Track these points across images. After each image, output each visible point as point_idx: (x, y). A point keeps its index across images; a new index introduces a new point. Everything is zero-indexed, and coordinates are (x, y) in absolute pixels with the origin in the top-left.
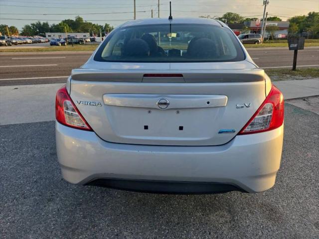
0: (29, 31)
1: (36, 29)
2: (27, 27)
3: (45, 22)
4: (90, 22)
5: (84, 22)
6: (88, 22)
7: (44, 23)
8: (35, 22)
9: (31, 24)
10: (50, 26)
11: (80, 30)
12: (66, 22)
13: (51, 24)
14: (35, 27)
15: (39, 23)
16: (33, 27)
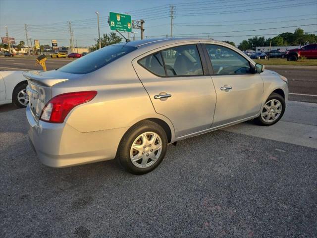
0: (244, 46)
1: (251, 44)
2: (245, 42)
3: (262, 37)
4: (313, 33)
5: (304, 34)
6: (309, 34)
7: (260, 38)
8: (252, 38)
9: (249, 40)
10: (265, 41)
11: (296, 43)
12: (283, 35)
13: (266, 38)
14: (251, 41)
15: (256, 38)
16: (249, 42)
